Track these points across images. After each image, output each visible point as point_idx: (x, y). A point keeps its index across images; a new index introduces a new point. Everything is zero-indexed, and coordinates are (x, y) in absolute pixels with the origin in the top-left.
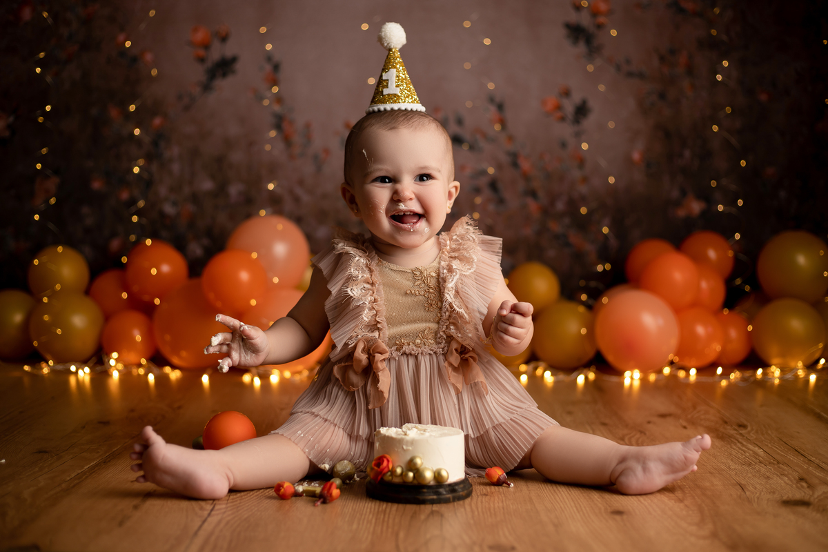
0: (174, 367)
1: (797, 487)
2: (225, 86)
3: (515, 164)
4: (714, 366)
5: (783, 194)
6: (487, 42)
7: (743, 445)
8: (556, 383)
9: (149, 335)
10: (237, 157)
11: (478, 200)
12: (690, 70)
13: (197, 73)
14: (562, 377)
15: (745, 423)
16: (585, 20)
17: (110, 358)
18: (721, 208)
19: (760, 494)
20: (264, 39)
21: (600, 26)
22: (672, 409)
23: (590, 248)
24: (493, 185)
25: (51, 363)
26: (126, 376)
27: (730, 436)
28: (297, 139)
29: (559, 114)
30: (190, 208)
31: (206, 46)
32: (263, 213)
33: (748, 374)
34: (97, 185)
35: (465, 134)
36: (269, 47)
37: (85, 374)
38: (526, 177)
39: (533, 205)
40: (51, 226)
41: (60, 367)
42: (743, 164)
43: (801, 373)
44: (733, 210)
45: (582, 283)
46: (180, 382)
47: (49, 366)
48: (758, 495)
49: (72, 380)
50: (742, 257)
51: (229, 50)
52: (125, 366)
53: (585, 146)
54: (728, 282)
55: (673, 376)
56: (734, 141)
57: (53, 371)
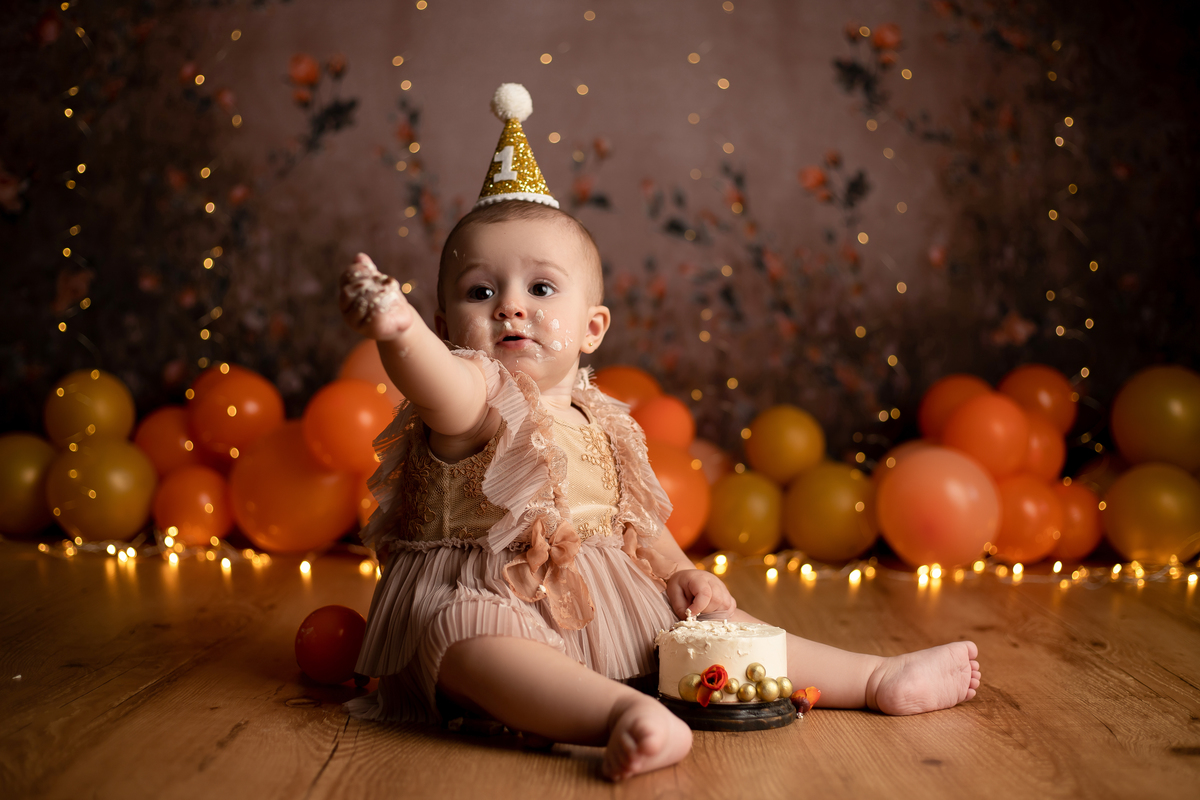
0: (259, 550)
1: (1190, 729)
2: (339, 143)
3: (759, 264)
4: (1048, 561)
5: (1147, 313)
6: (723, 84)
7: (1103, 671)
8: (819, 581)
9: (224, 503)
10: (353, 246)
11: (707, 314)
12: (1015, 132)
13: (297, 124)
14: (828, 572)
15: (1102, 640)
16: (864, 56)
17: (165, 535)
18: (1060, 331)
19: (1138, 738)
20: (399, 74)
21: (885, 66)
22: (993, 620)
23: (866, 388)
24: (728, 294)
25: (79, 541)
26: (188, 562)
27: (1083, 659)
28: (442, 223)
29: (824, 192)
30: (284, 319)
31: (312, 84)
33: (1099, 572)
34: (148, 284)
35: (688, 218)
36: (406, 85)
37: (128, 558)
38: (775, 283)
39: (784, 324)
40: (84, 340)
41: (92, 547)
42: (1094, 267)
43: (1175, 573)
44: (1079, 335)
45: (858, 437)
46: (268, 572)
47: (75, 544)
48: (1134, 739)
49: (110, 566)
50: (1090, 401)
51: (346, 90)
52: (189, 547)
53: (863, 238)
54: (1070, 439)
55: (988, 575)
56: (1078, 232)
57: (81, 552)
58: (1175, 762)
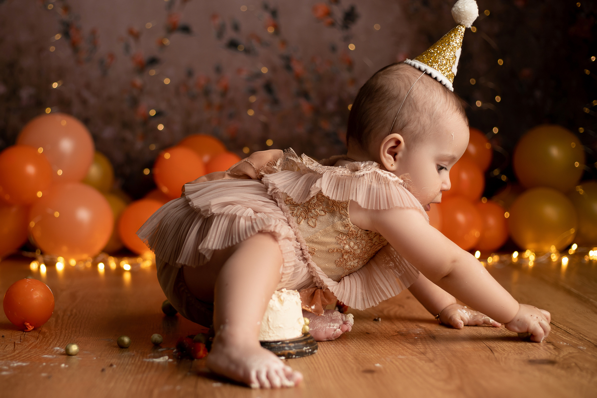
3: (288, 68)
5: (538, 94)
10: (27, 62)
11: (253, 99)
19: (508, 355)
24: (268, 88)
28: (84, 45)
29: (329, 20)
32: (48, 110)
33: (505, 257)
35: (242, 38)
38: (299, 79)
39: (305, 105)
42: (501, 63)
43: (554, 258)
44: (490, 106)
48: (506, 355)
50: (499, 149)
53: (352, 47)
54: (487, 173)
56: (493, 44)
58: (530, 369)
